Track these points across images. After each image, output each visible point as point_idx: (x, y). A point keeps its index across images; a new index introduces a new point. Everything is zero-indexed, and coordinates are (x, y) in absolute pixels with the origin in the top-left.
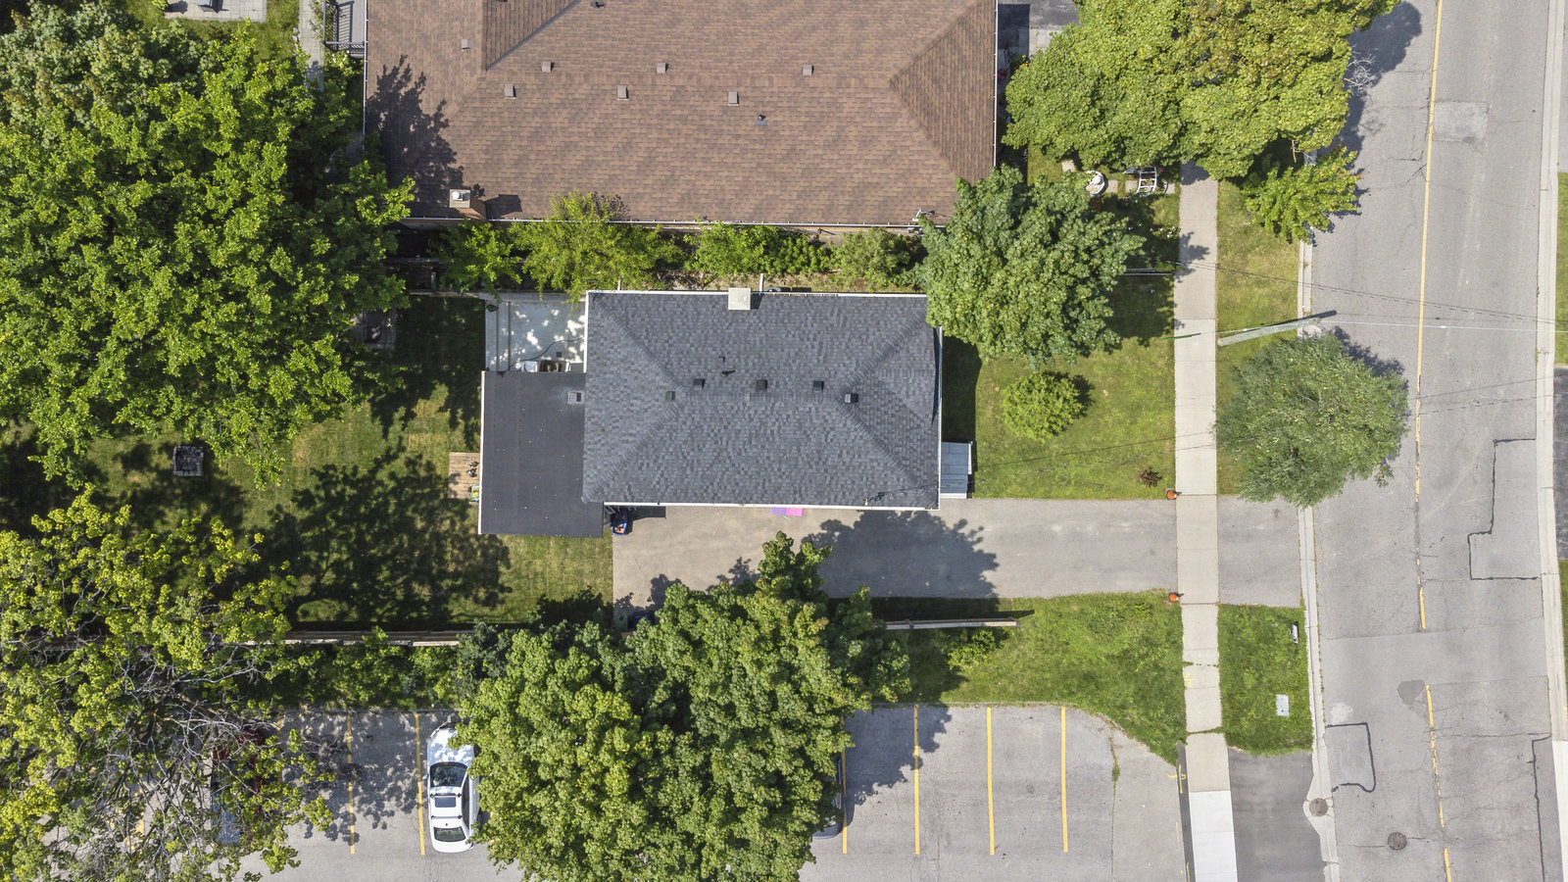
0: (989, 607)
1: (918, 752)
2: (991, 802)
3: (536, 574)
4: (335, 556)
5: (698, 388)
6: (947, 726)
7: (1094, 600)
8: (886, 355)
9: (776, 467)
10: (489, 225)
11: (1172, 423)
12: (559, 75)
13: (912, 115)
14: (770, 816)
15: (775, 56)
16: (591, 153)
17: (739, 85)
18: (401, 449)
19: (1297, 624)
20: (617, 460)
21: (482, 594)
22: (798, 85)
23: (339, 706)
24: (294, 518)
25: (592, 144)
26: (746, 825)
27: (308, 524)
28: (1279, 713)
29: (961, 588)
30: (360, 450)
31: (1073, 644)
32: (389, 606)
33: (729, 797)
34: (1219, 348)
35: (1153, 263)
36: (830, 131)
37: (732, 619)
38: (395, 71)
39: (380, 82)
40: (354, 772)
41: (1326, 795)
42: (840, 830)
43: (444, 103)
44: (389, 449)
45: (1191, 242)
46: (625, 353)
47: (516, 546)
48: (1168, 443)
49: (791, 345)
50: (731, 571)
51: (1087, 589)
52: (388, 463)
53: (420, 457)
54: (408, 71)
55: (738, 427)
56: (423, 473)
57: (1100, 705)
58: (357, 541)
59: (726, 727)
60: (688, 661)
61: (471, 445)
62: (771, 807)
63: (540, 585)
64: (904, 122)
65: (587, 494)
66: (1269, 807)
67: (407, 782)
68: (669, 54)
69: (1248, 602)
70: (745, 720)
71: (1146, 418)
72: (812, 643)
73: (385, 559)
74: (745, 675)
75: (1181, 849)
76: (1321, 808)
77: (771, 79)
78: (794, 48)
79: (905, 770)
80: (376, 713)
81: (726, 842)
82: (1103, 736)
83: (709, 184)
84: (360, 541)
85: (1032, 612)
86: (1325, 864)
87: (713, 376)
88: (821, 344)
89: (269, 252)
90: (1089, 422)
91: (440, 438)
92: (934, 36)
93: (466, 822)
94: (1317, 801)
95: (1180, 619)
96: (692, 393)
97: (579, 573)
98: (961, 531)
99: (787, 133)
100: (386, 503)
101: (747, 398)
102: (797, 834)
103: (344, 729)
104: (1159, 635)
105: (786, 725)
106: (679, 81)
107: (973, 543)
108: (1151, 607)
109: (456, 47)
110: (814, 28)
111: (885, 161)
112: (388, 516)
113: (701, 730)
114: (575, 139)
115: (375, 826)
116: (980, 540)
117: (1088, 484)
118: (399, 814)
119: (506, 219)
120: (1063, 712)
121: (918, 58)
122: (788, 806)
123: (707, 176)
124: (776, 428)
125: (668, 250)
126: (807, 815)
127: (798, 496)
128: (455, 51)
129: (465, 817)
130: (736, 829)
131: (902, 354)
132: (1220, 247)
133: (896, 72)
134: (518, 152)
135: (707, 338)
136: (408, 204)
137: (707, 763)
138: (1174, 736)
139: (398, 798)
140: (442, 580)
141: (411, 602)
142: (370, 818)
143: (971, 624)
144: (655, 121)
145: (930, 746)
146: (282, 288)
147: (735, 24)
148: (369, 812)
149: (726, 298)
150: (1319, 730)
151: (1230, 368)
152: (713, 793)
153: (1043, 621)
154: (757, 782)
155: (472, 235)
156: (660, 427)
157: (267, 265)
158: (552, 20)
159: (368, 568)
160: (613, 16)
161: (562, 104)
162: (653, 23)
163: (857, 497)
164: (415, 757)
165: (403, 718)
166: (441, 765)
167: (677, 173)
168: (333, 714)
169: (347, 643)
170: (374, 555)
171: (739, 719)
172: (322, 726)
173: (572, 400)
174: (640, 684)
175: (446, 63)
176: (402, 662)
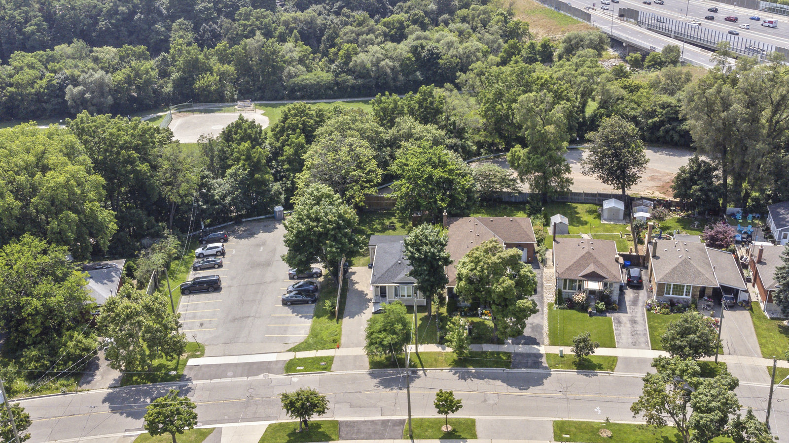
66: (268, 367)
94: (268, 376)
95: (331, 349)
97: (359, 263)
138: (296, 350)
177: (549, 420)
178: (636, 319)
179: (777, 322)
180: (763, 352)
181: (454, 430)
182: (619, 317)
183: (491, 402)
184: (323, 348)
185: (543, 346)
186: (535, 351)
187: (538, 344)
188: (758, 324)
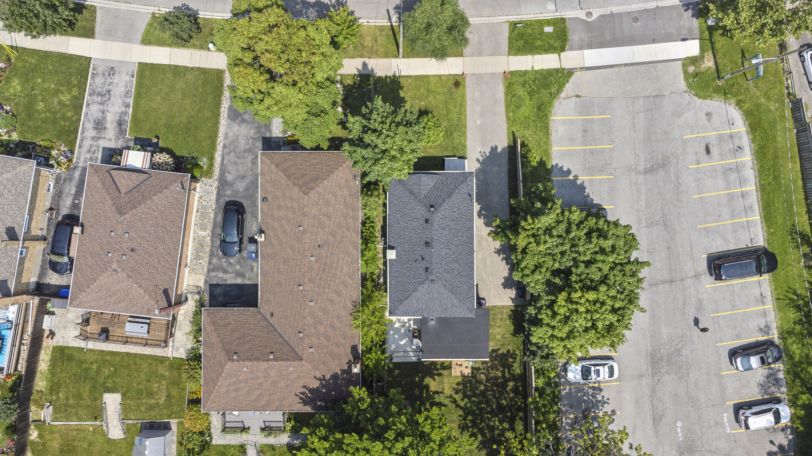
0: (512, 149)
1: (571, 177)
2: (591, 147)
3: (502, 337)
4: (497, 423)
5: (429, 270)
6: (560, 165)
7: (507, 107)
8: (413, 194)
9: (459, 238)
10: (364, 358)
11: (434, 76)
12: (304, 330)
13: (318, 185)
14: (602, 237)
15: (294, 242)
16: (334, 316)
17: (307, 256)
18: (451, 396)
19: (516, 24)
20: (458, 303)
21: (511, 360)
22: (307, 232)
23: (559, 420)
24: (481, 441)
25: (330, 316)
26: (606, 246)
27: (484, 435)
28: (552, 31)
29: (504, 161)
30: (452, 414)
31: (526, 115)
32: (517, 400)
33: (596, 253)
34: (403, 57)
35: (369, 85)
36: (324, 219)
37: (526, 253)
38: (301, 398)
39: (305, 405)
40: (586, 413)
41: (584, 12)
42: (604, 209)
43: (315, 377)
44: (451, 401)
45: (360, 69)
46: (414, 301)
47: (492, 345)
48: (443, 78)
49: (410, 233)
50: (499, 256)
51: (503, 109)
52: (457, 402)
53: (454, 388)
54: (301, 393)
55: (444, 254)
56: (461, 387)
57: (550, 103)
58: (490, 414)
59: (569, 255)
60: (543, 270)
61: (449, 367)
62: (599, 237)
63: (507, 336)
64: (320, 189)
65: (472, 315)
66: (590, 35)
67: (590, 390)
68: (294, 285)
69: (507, 44)
70: (567, 247)
71: (432, 87)
72: (536, 221)
73: (497, 401)
74: (549, 248)
75: (608, 70)
76: (589, 14)
77: (305, 243)
78: (291, 234)
79: (579, 182)
80: (561, 404)
81: (613, 253)
82: (563, 102)
83: (345, 268)
84: (490, 413)
85: (513, 132)
86: (612, 12)
87: (424, 264)
88: (409, 221)
89: (388, 439)
90: (435, 110)
91: (446, 380)
92: (285, 177)
93: (606, 364)
94: (587, 16)
95: (514, 71)
96: (432, 273)
97: (501, 319)
98: (481, 160)
99: (325, 236)
100: (474, 401)
101: (433, 250)
102: (608, 226)
103: (569, 418)
104: (521, 80)
105: (568, 231)
106: (306, 280)
107: (486, 155)
108: (510, 84)
109: (292, 372)
110: (282, 226)
111: (336, 196)
112: (479, 401)
113: (571, 264)
114: (329, 323)
115: (608, 403)
116: (484, 153)
117: (460, 110)
118: (603, 393)
119: (360, 351)
120: (552, 118)
121: (294, 184)
122: (598, 230)
123: (342, 268)
124: (444, 238)
125: (369, 284)
126: (601, 222)
127: (471, 229)
128: (294, 373)
129: (604, 365)
130: (608, 250)
131: (412, 187)
132: (361, 57)
133: (301, 193)
134: (334, 346)
135: (408, 267)
136: (360, 389)
137: (583, 262)
138: (562, 73)
139: (596, 394)
140: (506, 377)
141: (515, 390)
142: (605, 405)
143: (520, 157)
144: (322, 290)
145: (569, 172)
146: (400, 435)
147: (280, 258)
148: (603, 406)
149: (390, 260)
150: (558, 15)
151: (412, 53)
152: (594, 259)
153: (517, 127)
154: (591, 242)
155: (368, 364)
156: (445, 286)
157: (392, 440)
158: (279, 333)
159: (501, 409)
160: (277, 309)
161: (315, 328)
162: (280, 292)
163: (471, 205)
164: (579, 388)
165: (563, 393)
166: (582, 375)
167: (341, 281)
168: (562, 423)
169: (534, 415)
170: (496, 406)
171: (566, 250)
172: (567, 427)
173: (433, 323)
174: (553, 289)
175: (298, 377)
176: (541, 391)
184: (525, 73)
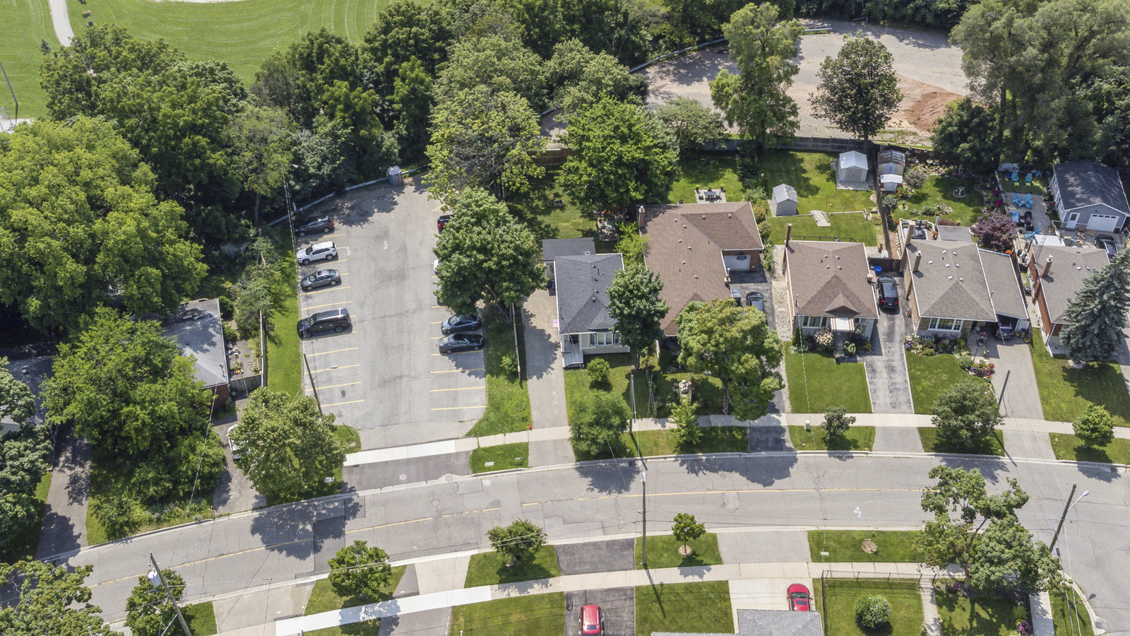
1: (467, 371)
19: (522, 465)
28: (486, 463)
31: (510, 402)
41: (454, 480)
45: (665, 422)
51: (532, 403)
57: (487, 414)
66: (449, 464)
69: (530, 451)
75: (432, 439)
76: (449, 479)
82: (475, 417)
86: (428, 482)
94: (452, 478)
95: (522, 431)
104: (515, 425)
108: (526, 421)
116: (547, 376)
120: (484, 405)
138: (478, 434)
145: (469, 375)
150: (480, 476)
177: (803, 529)
178: (893, 364)
179: (1061, 362)
180: (1045, 412)
181: (694, 553)
182: (873, 361)
183: (731, 506)
184: (512, 430)
185: (783, 414)
186: (775, 424)
187: (777, 412)
188: (1039, 365)
